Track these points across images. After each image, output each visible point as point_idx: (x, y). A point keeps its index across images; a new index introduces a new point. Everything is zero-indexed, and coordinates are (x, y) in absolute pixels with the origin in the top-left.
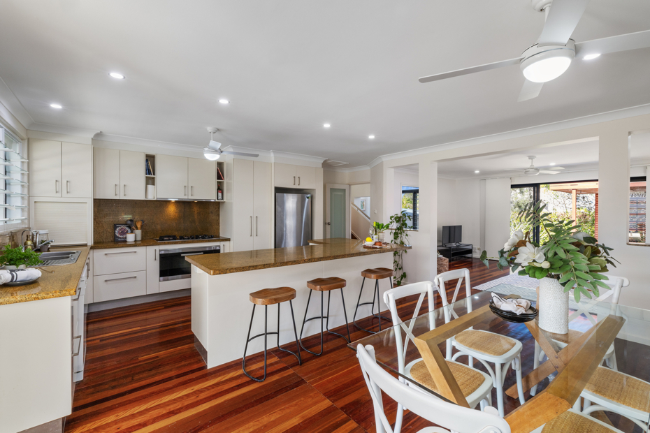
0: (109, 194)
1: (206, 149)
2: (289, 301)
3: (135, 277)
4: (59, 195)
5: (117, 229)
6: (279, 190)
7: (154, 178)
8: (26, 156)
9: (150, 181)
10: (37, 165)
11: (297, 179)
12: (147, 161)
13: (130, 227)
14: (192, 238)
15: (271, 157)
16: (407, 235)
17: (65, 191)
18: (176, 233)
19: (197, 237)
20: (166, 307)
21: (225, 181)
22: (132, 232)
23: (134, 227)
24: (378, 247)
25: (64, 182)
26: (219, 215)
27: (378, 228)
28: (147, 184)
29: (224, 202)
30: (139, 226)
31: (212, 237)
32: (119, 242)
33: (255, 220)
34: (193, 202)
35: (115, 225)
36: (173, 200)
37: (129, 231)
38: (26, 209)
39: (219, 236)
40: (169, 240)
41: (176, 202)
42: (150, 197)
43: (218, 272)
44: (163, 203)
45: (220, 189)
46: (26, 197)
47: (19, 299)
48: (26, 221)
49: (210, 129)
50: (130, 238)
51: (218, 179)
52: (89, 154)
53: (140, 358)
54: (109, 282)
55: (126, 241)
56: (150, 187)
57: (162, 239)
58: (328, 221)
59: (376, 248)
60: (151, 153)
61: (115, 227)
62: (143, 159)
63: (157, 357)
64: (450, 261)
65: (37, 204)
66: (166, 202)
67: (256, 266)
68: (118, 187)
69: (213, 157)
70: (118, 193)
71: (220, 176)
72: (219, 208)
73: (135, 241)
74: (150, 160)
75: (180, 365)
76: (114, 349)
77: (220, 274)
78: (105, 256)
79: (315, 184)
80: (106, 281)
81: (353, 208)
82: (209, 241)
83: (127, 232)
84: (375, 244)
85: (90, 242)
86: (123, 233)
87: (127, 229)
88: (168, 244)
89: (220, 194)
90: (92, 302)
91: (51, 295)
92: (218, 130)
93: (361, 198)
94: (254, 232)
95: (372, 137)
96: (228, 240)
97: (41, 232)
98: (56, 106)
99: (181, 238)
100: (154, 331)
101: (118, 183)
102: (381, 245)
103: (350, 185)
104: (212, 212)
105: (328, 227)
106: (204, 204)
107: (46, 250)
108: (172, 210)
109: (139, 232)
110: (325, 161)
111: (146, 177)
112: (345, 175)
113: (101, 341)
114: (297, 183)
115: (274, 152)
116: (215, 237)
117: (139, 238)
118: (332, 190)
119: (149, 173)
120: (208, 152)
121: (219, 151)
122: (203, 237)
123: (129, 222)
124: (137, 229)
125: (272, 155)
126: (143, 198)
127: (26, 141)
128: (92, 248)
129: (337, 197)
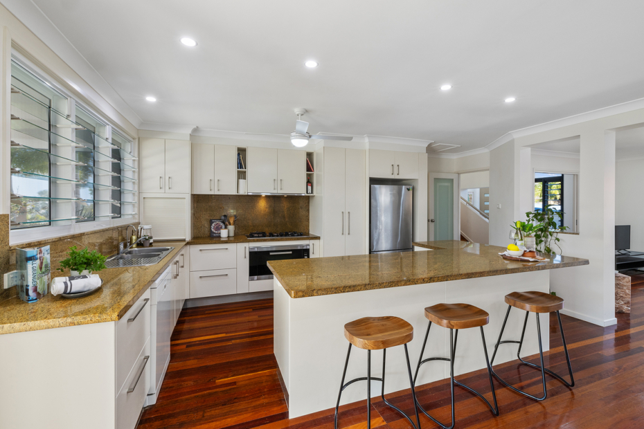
0: (204, 190)
1: (293, 134)
2: (403, 345)
3: (227, 275)
4: (162, 191)
5: (213, 225)
6: (374, 181)
7: (245, 172)
8: (136, 154)
9: (242, 175)
10: (146, 162)
11: (396, 168)
12: (239, 154)
13: (224, 223)
14: (281, 236)
15: (366, 142)
16: (558, 240)
17: (167, 188)
18: (267, 230)
19: (287, 235)
20: (255, 310)
21: (315, 173)
22: (226, 228)
23: (227, 223)
24: (531, 259)
25: (167, 178)
26: (308, 210)
27: (524, 230)
28: (239, 178)
29: (314, 196)
30: (232, 222)
31: (301, 235)
32: (213, 238)
33: (346, 217)
34: (283, 196)
35: (211, 220)
36: (264, 195)
37: (223, 227)
38: (137, 205)
39: (308, 234)
40: (259, 237)
41: (267, 196)
42: (242, 192)
43: (301, 294)
44: (254, 198)
45: (309, 182)
46: (137, 194)
47: (51, 324)
48: (137, 216)
49: (297, 111)
50: (224, 233)
51: (308, 171)
52: (187, 150)
53: (219, 382)
54: (203, 279)
55: (220, 237)
56: (241, 181)
57: (251, 235)
58: (432, 217)
59: (528, 261)
60: (242, 146)
61: (211, 223)
62: (236, 153)
63: (234, 383)
64: (632, 280)
65: (146, 200)
66: (256, 197)
67: (354, 286)
68: (212, 182)
69: (300, 143)
70: (212, 188)
71: (309, 168)
72: (309, 203)
73: (228, 237)
74: (242, 152)
75: (258, 403)
76: (195, 361)
77: (303, 296)
78: (200, 252)
79: (417, 172)
80: (201, 277)
81: (461, 203)
82: (298, 239)
83: (221, 228)
84: (523, 255)
85: (188, 238)
86: (218, 228)
87: (222, 224)
88: (258, 241)
89: (310, 188)
90: (188, 298)
91: (89, 319)
92: (307, 111)
93: (469, 190)
94: (346, 230)
95: (510, 100)
96: (318, 238)
97: (145, 227)
98: (151, 99)
99: (271, 235)
100: (238, 341)
101: (212, 178)
102: (534, 257)
103: (459, 174)
104: (302, 208)
105: (432, 225)
106: (293, 199)
107: (148, 245)
108: (262, 204)
109: (231, 228)
110: (429, 145)
111: (238, 172)
112: (452, 162)
113: (187, 347)
114: (396, 172)
115: (368, 136)
116: (304, 234)
117: (232, 234)
118: (437, 180)
119: (241, 167)
120: (296, 137)
121: (307, 135)
122: (292, 235)
123: (223, 218)
124: (230, 224)
125: (367, 140)
126: (235, 193)
127: (137, 140)
128: (188, 243)
129: (443, 188)
